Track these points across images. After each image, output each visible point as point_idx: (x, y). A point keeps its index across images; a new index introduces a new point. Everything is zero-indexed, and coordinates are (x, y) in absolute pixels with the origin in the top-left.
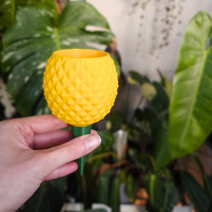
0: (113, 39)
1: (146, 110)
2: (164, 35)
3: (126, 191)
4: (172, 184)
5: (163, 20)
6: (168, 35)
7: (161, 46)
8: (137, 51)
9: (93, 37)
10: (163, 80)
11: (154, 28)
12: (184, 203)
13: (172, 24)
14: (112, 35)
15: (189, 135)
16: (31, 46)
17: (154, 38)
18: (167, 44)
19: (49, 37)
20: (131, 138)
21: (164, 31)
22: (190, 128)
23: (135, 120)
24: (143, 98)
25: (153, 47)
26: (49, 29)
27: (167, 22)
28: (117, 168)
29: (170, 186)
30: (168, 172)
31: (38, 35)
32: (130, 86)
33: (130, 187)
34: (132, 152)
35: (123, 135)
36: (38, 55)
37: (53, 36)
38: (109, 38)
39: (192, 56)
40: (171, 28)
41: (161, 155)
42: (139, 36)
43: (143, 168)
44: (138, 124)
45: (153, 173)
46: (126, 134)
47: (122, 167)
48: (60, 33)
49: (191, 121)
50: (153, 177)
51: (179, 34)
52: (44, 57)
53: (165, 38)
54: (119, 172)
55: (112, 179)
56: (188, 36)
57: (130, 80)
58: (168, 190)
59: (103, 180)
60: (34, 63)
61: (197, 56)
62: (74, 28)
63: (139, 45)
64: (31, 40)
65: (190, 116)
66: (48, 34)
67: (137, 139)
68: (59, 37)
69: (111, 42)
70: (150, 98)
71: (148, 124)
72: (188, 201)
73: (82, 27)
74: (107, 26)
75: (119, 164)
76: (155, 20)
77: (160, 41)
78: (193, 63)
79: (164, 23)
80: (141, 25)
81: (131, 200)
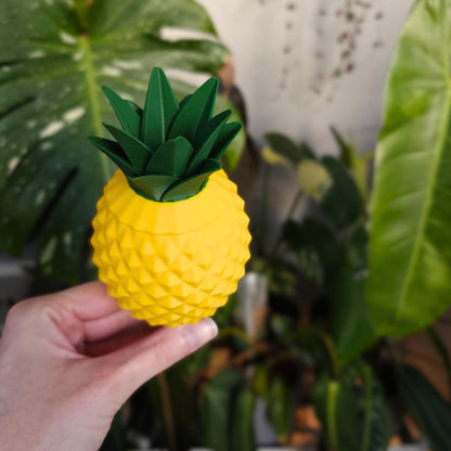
0: (225, 59)
1: (308, 222)
2: (345, 46)
3: (269, 415)
4: (379, 401)
5: (339, 13)
6: (352, 45)
7: (338, 73)
8: (282, 86)
9: (177, 55)
10: (346, 151)
11: (320, 32)
12: (406, 439)
13: (361, 21)
14: (223, 47)
15: (419, 285)
16: (21, 81)
17: (320, 55)
18: (350, 68)
19: (67, 58)
20: (275, 288)
21: (344, 36)
22: (421, 268)
23: (283, 247)
24: (300, 194)
25: (320, 76)
26: (67, 38)
27: (350, 17)
28: (247, 363)
29: (373, 406)
30: (367, 370)
31: (38, 54)
32: (269, 167)
33: (278, 408)
34: (279, 324)
35: (258, 284)
36: (39, 103)
37: (78, 56)
38: (215, 55)
39: (419, 94)
40: (358, 31)
41: (348, 330)
42: (287, 50)
43: (308, 359)
44: (292, 257)
45: (333, 377)
46: (264, 281)
47: (259, 359)
48: (94, 49)
49: (422, 252)
50: (333, 388)
51: (377, 45)
52: (55, 107)
53: (346, 55)
54: (250, 371)
55: (235, 392)
56: (408, 44)
57: (269, 155)
58: (370, 416)
59: (215, 396)
60: (32, 124)
61: (432, 92)
62: (129, 34)
63: (285, 72)
64: (20, 67)
65: (420, 239)
66: (63, 50)
67: (290, 290)
68: (92, 56)
69: (222, 65)
70: (318, 197)
71: (314, 257)
72: (415, 432)
73: (148, 31)
74: (211, 29)
75: (249, 354)
76: (322, 13)
77: (335, 60)
78: (423, 109)
79: (343, 18)
80: (289, 26)
81: (282, 438)
